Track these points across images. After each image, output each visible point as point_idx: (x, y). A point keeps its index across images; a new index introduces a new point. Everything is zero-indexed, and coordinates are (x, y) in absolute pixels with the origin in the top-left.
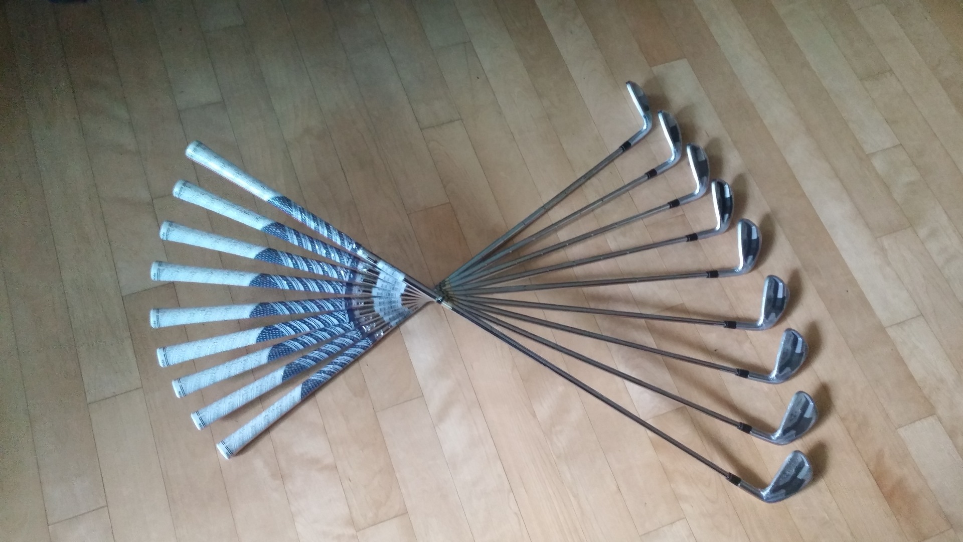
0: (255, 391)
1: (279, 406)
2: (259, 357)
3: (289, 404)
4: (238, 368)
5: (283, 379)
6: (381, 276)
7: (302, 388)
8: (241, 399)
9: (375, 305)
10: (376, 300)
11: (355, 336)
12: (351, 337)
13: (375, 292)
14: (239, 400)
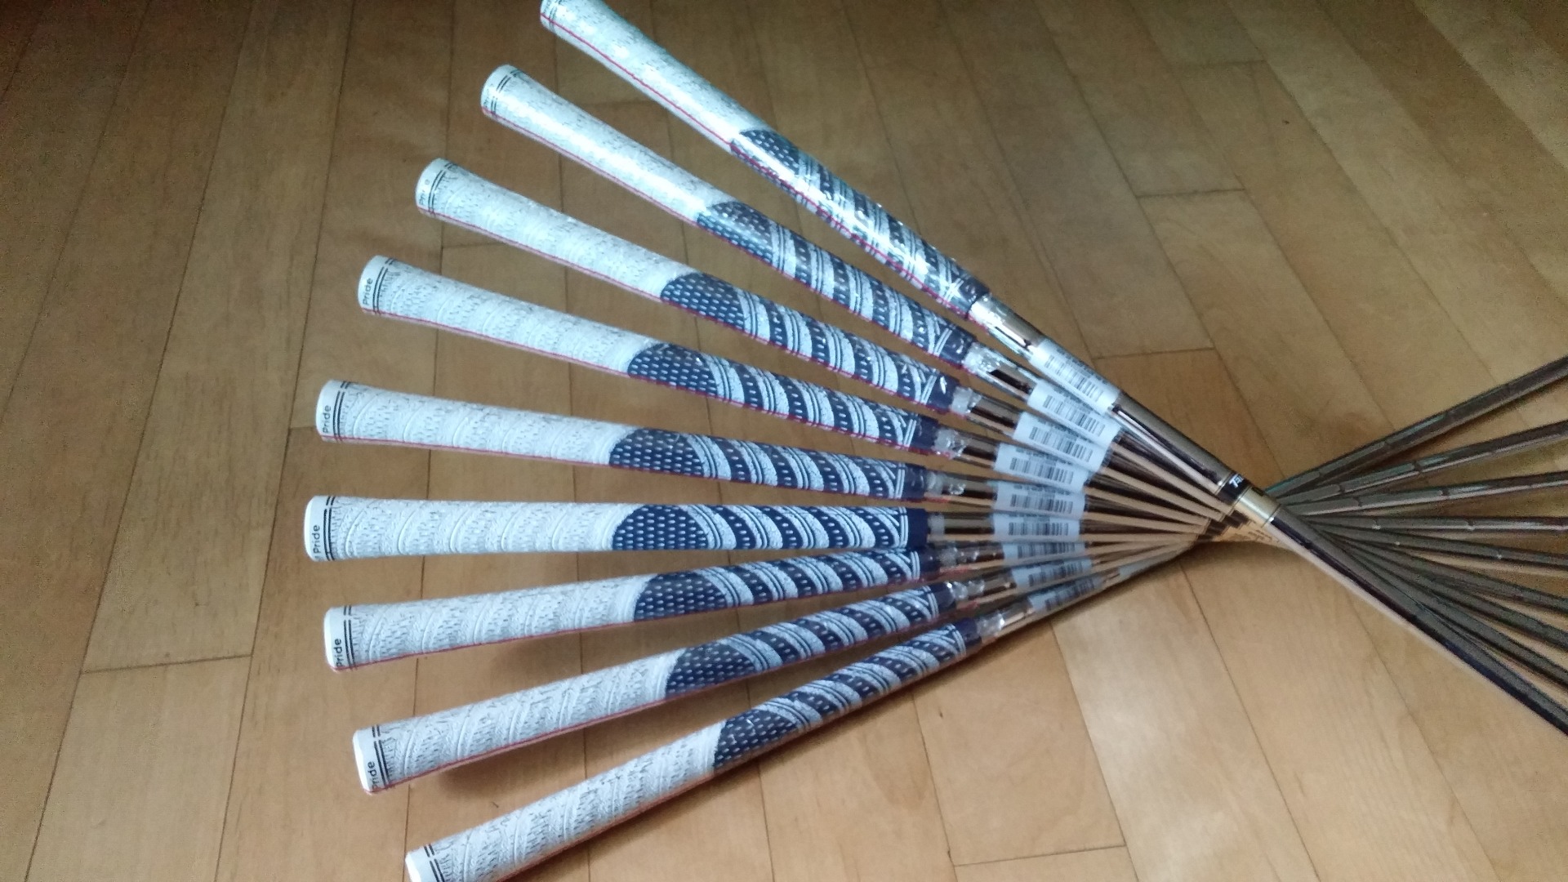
0: (574, 703)
1: (640, 768)
2: (611, 591)
3: (672, 770)
4: (539, 612)
5: (669, 687)
6: (1038, 397)
7: (725, 732)
8: (523, 718)
9: (997, 505)
10: (1005, 492)
11: (918, 605)
12: (905, 604)
13: (1005, 458)
14: (519, 717)
